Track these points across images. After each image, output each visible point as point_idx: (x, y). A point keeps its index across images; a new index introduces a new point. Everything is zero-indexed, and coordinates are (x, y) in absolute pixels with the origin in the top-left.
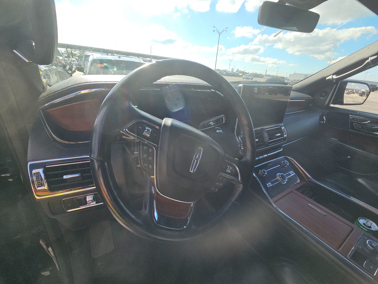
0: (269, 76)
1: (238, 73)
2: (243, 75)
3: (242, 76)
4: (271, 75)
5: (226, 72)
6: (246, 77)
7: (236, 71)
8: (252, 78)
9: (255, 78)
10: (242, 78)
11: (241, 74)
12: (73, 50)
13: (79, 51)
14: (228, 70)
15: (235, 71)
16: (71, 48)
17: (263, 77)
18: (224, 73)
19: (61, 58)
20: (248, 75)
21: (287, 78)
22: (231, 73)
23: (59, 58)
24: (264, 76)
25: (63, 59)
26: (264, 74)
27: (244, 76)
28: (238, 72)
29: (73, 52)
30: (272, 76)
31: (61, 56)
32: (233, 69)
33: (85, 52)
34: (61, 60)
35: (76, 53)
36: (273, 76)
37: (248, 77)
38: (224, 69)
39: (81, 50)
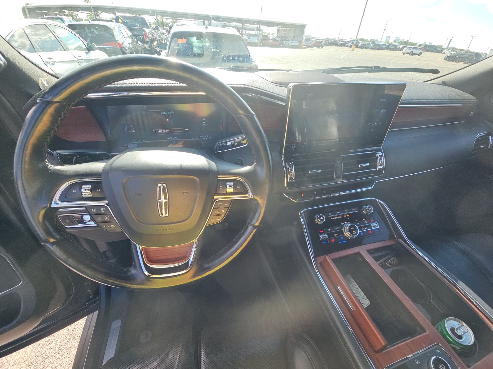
0: (453, 49)
1: (396, 44)
2: (405, 47)
3: (402, 49)
4: (459, 48)
5: (375, 43)
6: (410, 51)
7: (395, 41)
8: (421, 53)
9: (427, 52)
10: (402, 52)
11: (401, 46)
12: (164, 18)
13: (171, 19)
14: (379, 40)
15: (391, 41)
16: (162, 16)
17: (442, 51)
18: (372, 45)
19: (147, 30)
20: (414, 48)
21: (487, 55)
22: (384, 45)
23: (145, 31)
24: (444, 49)
25: (151, 32)
26: (445, 46)
27: (406, 50)
28: (396, 42)
29: (165, 20)
30: (460, 50)
31: (147, 27)
32: (389, 37)
33: (178, 19)
34: (148, 33)
35: (168, 21)
36: (462, 50)
37: (412, 52)
38: (372, 39)
39: (174, 18)
